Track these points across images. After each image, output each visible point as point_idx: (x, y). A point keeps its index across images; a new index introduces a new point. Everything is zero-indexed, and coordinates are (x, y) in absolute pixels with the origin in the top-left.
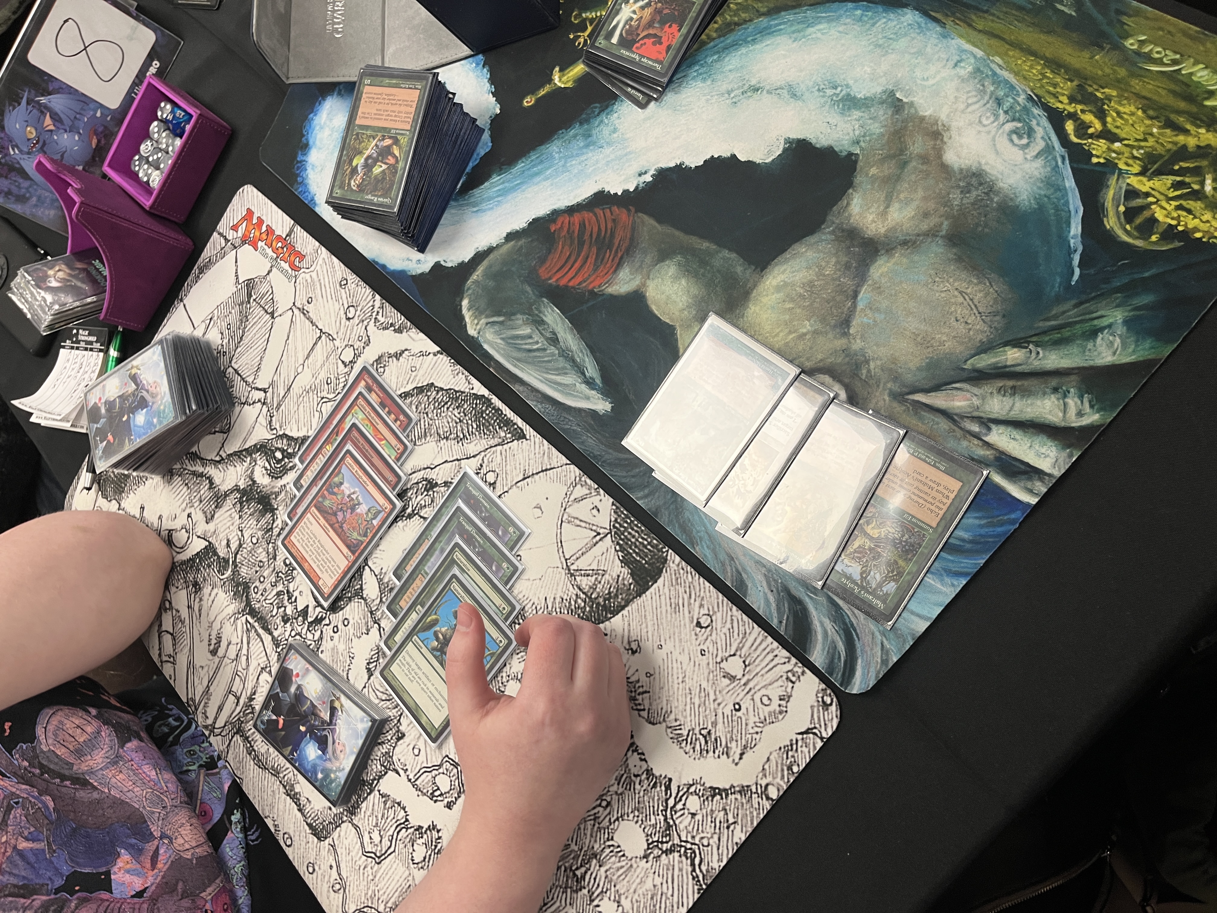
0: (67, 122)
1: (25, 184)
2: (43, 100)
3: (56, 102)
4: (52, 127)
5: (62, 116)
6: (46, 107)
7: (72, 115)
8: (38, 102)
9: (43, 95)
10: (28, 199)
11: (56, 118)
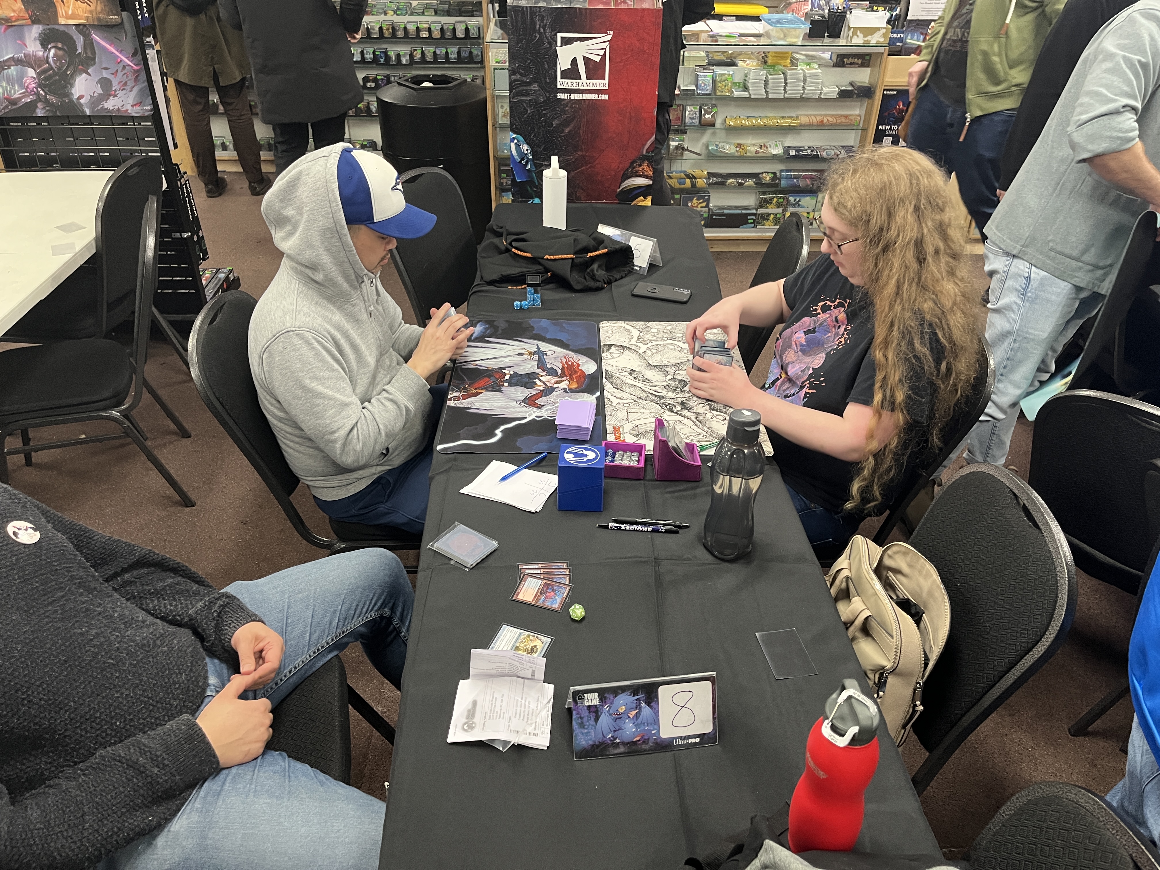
0: (639, 721)
1: (592, 722)
2: (643, 704)
3: (646, 710)
4: (631, 717)
5: (641, 717)
6: (640, 709)
7: (645, 721)
8: (640, 703)
9: (645, 703)
10: (584, 728)
11: (637, 716)
